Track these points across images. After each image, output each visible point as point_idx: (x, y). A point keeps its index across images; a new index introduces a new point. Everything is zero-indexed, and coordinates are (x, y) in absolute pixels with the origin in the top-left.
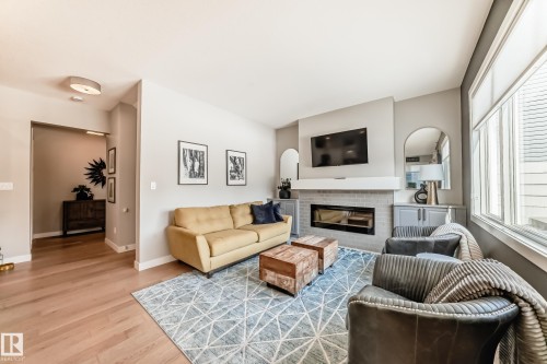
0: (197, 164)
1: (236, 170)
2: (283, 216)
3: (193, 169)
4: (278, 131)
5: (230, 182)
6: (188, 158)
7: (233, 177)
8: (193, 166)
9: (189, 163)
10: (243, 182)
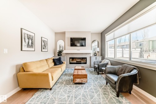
0: (30, 41)
1: (45, 46)
2: (63, 62)
3: (29, 44)
4: (56, 33)
5: (43, 50)
6: (26, 38)
7: (44, 48)
8: (29, 42)
9: (27, 41)
10: (46, 50)
